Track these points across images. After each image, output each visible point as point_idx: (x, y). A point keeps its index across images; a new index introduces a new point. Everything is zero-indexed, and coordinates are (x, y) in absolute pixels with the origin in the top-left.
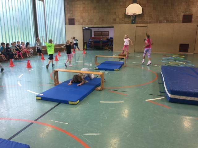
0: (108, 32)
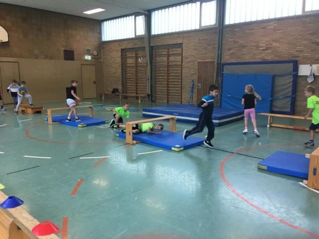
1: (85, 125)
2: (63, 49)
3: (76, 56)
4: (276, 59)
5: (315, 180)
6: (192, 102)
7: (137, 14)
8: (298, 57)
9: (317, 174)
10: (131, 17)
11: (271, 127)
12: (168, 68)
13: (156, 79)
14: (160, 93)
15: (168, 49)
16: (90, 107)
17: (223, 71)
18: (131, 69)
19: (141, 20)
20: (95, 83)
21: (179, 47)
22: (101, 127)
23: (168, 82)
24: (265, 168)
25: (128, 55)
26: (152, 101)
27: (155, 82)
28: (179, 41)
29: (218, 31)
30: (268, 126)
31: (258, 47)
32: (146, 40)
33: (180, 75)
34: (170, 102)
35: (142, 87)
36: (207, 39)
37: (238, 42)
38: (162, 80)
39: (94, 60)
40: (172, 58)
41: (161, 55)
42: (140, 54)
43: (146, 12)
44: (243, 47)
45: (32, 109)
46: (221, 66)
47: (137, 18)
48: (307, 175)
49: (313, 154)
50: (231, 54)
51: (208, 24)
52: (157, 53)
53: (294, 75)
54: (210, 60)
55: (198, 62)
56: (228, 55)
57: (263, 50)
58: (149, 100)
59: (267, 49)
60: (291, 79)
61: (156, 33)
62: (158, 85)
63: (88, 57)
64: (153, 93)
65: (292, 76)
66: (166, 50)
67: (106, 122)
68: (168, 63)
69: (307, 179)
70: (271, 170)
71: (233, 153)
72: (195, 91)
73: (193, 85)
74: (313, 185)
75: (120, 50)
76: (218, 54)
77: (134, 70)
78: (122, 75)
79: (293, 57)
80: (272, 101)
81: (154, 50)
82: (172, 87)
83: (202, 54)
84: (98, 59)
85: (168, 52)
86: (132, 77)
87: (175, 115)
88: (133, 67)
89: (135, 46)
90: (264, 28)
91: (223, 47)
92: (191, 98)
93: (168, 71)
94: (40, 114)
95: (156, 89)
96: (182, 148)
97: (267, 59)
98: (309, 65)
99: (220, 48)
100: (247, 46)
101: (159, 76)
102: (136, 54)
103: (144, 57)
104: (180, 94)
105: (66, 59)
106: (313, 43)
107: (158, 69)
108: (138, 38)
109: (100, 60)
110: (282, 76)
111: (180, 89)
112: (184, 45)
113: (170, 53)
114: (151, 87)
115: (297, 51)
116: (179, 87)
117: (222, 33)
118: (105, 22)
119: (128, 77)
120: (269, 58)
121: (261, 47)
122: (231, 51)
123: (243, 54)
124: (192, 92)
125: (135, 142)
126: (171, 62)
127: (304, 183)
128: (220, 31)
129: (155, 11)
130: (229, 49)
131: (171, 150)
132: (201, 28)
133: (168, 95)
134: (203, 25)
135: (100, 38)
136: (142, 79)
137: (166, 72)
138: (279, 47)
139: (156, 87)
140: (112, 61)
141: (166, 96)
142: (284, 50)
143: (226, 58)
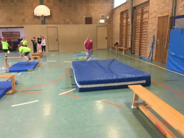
0: (19, 32)
3: (93, 21)
23: (141, 37)
25: (124, 17)
39: (107, 23)
52: (137, 13)
58: (130, 53)
62: (136, 41)
63: (102, 21)
64: (133, 47)
66: (141, 9)
72: (155, 46)
75: (120, 14)
78: (120, 32)
83: (161, 9)
84: (110, 22)
89: (126, 9)
102: (127, 16)
105: (86, 23)
112: (150, 2)
124: (152, 47)
135: (113, 6)
140: (116, 23)
141: (139, 50)
143: (180, 11)
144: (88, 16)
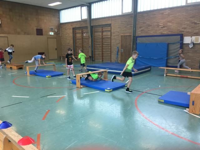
1: (51, 76)
2: (35, 28)
3: (44, 33)
4: (170, 33)
5: (193, 108)
6: (118, 61)
7: (82, 6)
8: (183, 32)
9: (195, 104)
10: (78, 7)
11: (166, 75)
12: (102, 40)
13: (95, 47)
14: (97, 55)
15: (102, 28)
16: (54, 65)
17: (137, 41)
18: (79, 41)
19: (85, 9)
20: (56, 49)
21: (109, 26)
22: (61, 77)
23: (102, 48)
24: (163, 101)
25: (77, 32)
26: (92, 60)
27: (94, 48)
28: (109, 22)
29: (133, 16)
30: (165, 75)
31: (158, 26)
32: (88, 22)
33: (110, 44)
34: (104, 61)
35: (86, 52)
36: (126, 21)
37: (146, 23)
38: (98, 47)
39: (55, 35)
40: (104, 33)
41: (97, 32)
42: (85, 30)
43: (88, 4)
44: (149, 26)
45: (17, 66)
46: (135, 38)
47: (82, 8)
48: (189, 105)
49: (192, 92)
50: (141, 30)
51: (127, 12)
52: (95, 30)
53: (181, 43)
54: (128, 34)
55: (121, 36)
56: (139, 31)
57: (162, 28)
58: (90, 60)
59: (164, 27)
60: (179, 46)
61: (95, 18)
62: (96, 51)
63: (52, 33)
64: (93, 56)
65: (179, 44)
66: (101, 28)
67: (64, 74)
68: (102, 36)
69: (188, 108)
70: (167, 103)
71: (143, 92)
72: (120, 53)
73: (118, 50)
74: (192, 111)
75: (72, 29)
76: (134, 31)
77: (81, 41)
78: (74, 44)
79: (180, 32)
80: (167, 60)
81: (93, 28)
82: (105, 52)
83: (123, 31)
84: (58, 34)
85: (102, 29)
86: (80, 45)
87: (107, 69)
88: (81, 39)
89: (81, 26)
90: (162, 14)
91: (136, 26)
92: (117, 58)
93: (102, 41)
94: (21, 70)
95: (95, 53)
96: (112, 90)
97: (164, 34)
98: (190, 37)
99: (135, 26)
100: (151, 25)
101: (97, 45)
102: (82, 31)
103: (87, 33)
104: (110, 56)
105: (37, 35)
106: (192, 23)
107: (96, 40)
108: (83, 21)
109: (59, 35)
110: (174, 44)
111: (110, 53)
112: (112, 25)
113: (104, 30)
114: (92, 52)
115: (182, 28)
116: (109, 52)
117: (136, 17)
118: (62, 11)
119: (77, 45)
120: (165, 33)
121: (160, 26)
122: (142, 29)
123: (149, 31)
124: (118, 54)
125: (82, 86)
126: (104, 36)
127: (187, 110)
128: (135, 16)
129: (93, 3)
130: (141, 27)
131: (104, 91)
132: (123, 14)
133: (102, 57)
134: (124, 12)
135: (59, 21)
136: (86, 47)
137: (101, 42)
138: (171, 26)
139: (95, 52)
140: (67, 36)
141: (101, 57)
142: (174, 27)
143: (139, 33)
144: (39, 28)
